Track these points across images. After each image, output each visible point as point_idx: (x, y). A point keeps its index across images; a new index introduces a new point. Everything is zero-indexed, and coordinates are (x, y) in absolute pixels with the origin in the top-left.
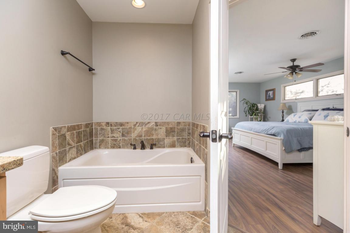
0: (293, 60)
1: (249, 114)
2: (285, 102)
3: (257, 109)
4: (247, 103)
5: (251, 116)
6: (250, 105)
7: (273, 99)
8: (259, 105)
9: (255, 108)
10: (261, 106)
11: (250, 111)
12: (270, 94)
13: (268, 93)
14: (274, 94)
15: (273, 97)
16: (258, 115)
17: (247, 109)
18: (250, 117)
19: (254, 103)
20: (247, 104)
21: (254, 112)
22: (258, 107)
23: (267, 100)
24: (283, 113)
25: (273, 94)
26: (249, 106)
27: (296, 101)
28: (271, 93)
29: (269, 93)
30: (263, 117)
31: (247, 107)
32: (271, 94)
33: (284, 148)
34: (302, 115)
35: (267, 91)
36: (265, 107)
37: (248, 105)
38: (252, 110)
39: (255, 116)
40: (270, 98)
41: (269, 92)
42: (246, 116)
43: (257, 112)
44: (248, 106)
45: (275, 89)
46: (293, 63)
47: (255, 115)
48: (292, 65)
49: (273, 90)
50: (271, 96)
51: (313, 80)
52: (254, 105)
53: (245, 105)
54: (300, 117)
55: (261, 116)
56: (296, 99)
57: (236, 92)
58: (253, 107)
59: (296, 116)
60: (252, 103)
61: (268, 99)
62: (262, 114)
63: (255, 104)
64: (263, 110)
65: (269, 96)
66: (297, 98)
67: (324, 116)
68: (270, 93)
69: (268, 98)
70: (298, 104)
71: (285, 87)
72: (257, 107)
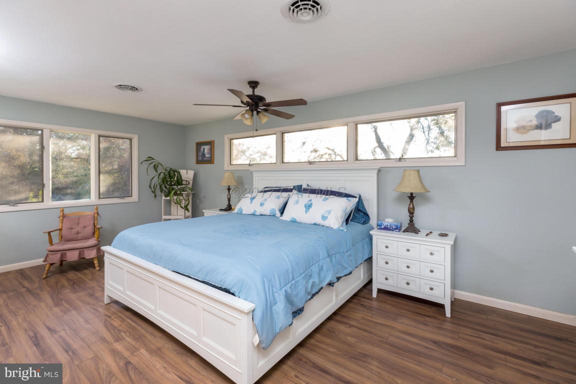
0: (254, 84)
1: (161, 192)
2: (231, 168)
3: (179, 182)
4: (155, 168)
5: (166, 196)
6: (164, 173)
7: (210, 161)
8: (183, 172)
9: (176, 179)
10: (187, 175)
11: (163, 186)
12: (204, 151)
13: (200, 148)
14: (212, 151)
15: (211, 157)
16: (182, 195)
17: (156, 181)
18: (164, 198)
19: (174, 168)
20: (157, 171)
21: (173, 189)
22: (181, 176)
23: (198, 162)
24: (229, 192)
25: (209, 151)
26: (162, 175)
27: (251, 169)
28: (206, 148)
29: (202, 149)
30: (191, 197)
31: (157, 177)
32: (206, 151)
33: (257, 340)
34: (266, 200)
35: (199, 145)
36: (195, 176)
37: (159, 172)
38: (169, 183)
39: (175, 197)
40: (205, 159)
41: (203, 147)
42: (155, 196)
43: (179, 187)
44: (160, 174)
45: (214, 141)
46: (253, 91)
47: (176, 194)
48: (251, 93)
49: (210, 143)
50: (207, 156)
51: (276, 134)
52: (172, 174)
53: (152, 173)
54: (262, 204)
55: (188, 195)
56: (250, 165)
57: (131, 140)
58: (170, 177)
59: (254, 201)
60: (168, 169)
61: (202, 160)
62: (190, 191)
63: (174, 171)
64: (191, 182)
65: (204, 155)
66: (251, 163)
67: (305, 206)
68: (204, 149)
69: (200, 158)
70: (255, 174)
71: (231, 140)
72: (179, 178)
